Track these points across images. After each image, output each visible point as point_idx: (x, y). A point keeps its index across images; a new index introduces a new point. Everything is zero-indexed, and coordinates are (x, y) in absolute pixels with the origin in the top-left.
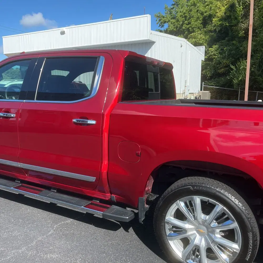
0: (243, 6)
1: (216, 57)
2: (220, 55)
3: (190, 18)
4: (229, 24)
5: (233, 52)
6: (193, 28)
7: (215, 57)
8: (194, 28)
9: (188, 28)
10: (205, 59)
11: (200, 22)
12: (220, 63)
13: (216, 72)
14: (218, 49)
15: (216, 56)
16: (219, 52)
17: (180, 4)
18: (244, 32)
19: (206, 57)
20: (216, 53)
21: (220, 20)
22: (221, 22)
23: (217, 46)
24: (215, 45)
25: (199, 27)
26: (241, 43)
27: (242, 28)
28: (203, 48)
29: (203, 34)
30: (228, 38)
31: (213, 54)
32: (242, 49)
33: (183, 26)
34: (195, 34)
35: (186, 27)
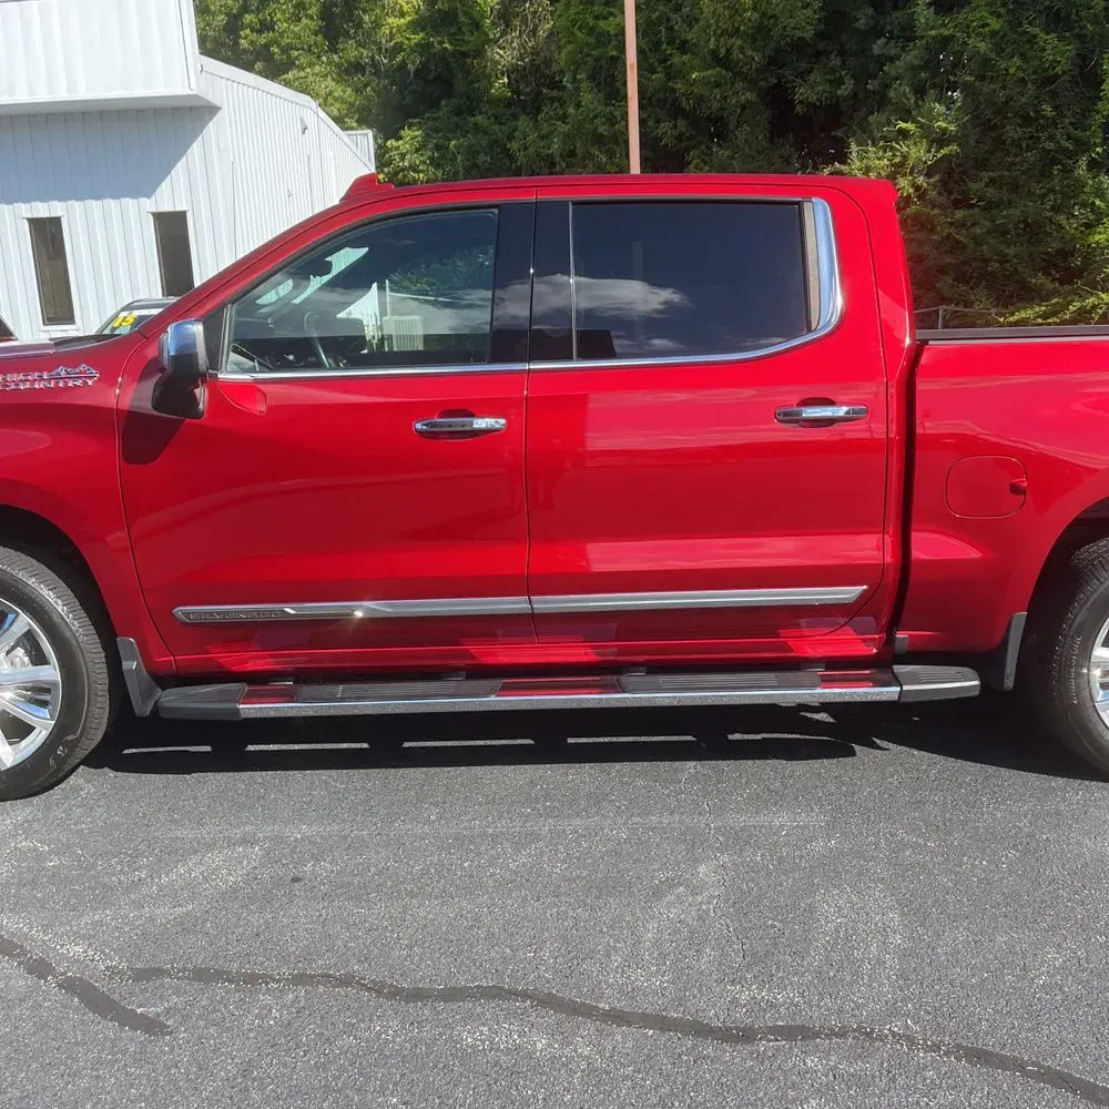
1: (421, 175)
2: (436, 169)
4: (455, 45)
5: (482, 159)
6: (286, 50)
7: (416, 175)
8: (291, 47)
9: (266, 46)
11: (313, 25)
14: (422, 146)
15: (421, 171)
16: (432, 159)
18: (506, 80)
20: (421, 161)
22: (421, 35)
23: (417, 133)
24: (409, 129)
25: (310, 47)
26: (505, 123)
27: (497, 63)
28: (366, 139)
29: (333, 79)
30: (455, 101)
31: (406, 164)
32: (514, 146)
33: (240, 37)
34: (302, 74)
35: (252, 43)
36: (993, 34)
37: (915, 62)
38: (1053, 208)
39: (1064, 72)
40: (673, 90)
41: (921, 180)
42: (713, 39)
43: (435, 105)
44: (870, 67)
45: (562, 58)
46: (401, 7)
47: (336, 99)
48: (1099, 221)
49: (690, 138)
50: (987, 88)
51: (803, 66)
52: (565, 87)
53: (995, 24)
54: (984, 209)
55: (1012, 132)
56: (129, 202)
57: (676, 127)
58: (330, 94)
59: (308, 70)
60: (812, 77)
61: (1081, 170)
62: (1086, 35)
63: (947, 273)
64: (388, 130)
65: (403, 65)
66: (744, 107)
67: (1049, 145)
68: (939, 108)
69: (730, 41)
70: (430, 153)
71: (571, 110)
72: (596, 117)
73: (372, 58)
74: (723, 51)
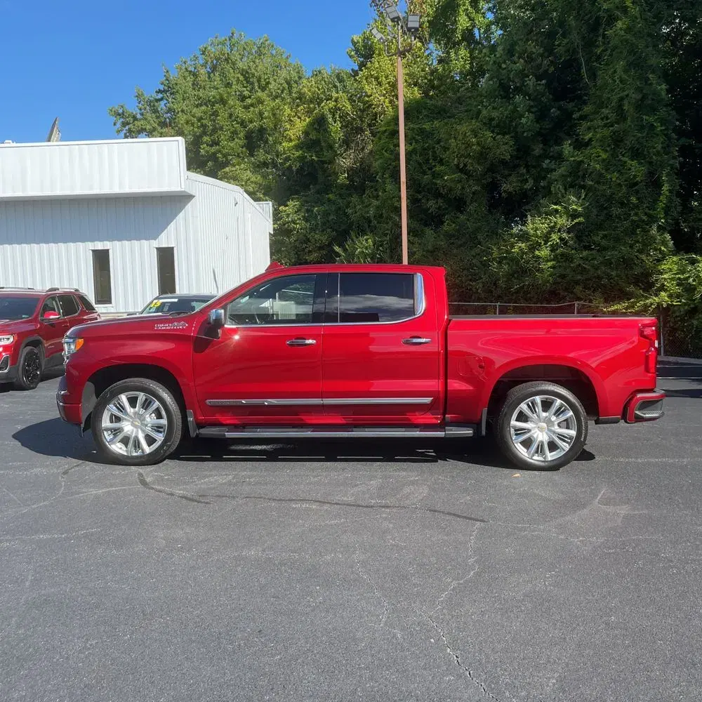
0: (341, 122)
1: (298, 226)
2: (306, 222)
3: (214, 131)
4: (319, 157)
5: (331, 217)
6: (225, 156)
7: (295, 226)
8: (228, 154)
9: (214, 154)
10: (274, 229)
11: (241, 142)
12: (308, 240)
13: (301, 260)
14: (299, 210)
15: (298, 223)
16: (304, 217)
17: (177, 92)
18: (346, 175)
19: (276, 226)
20: (298, 218)
21: (297, 147)
22: (301, 152)
23: (296, 203)
24: (292, 200)
25: (238, 154)
26: (345, 199)
27: (342, 166)
28: (268, 206)
29: (251, 171)
30: (318, 187)
31: (290, 220)
32: (349, 211)
33: (200, 148)
34: (234, 169)
35: (207, 152)
36: (604, 160)
37: (564, 173)
38: (638, 251)
39: (642, 181)
40: (436, 184)
41: (564, 235)
42: (456, 159)
43: (306, 187)
44: (542, 175)
45: (376, 164)
46: (290, 136)
47: (252, 182)
48: (664, 258)
49: (446, 209)
50: (602, 187)
51: (506, 172)
52: (377, 181)
53: (604, 156)
54: (598, 251)
55: (616, 211)
56: (145, 243)
57: (437, 202)
58: (249, 179)
59: (237, 167)
60: (510, 179)
61: (654, 231)
62: (652, 162)
63: (579, 284)
64: (280, 200)
65: (290, 167)
66: (474, 193)
67: (635, 218)
68: (573, 198)
69: (467, 160)
70: (303, 214)
71: (380, 194)
72: (394, 197)
73: (273, 159)
74: (461, 165)
